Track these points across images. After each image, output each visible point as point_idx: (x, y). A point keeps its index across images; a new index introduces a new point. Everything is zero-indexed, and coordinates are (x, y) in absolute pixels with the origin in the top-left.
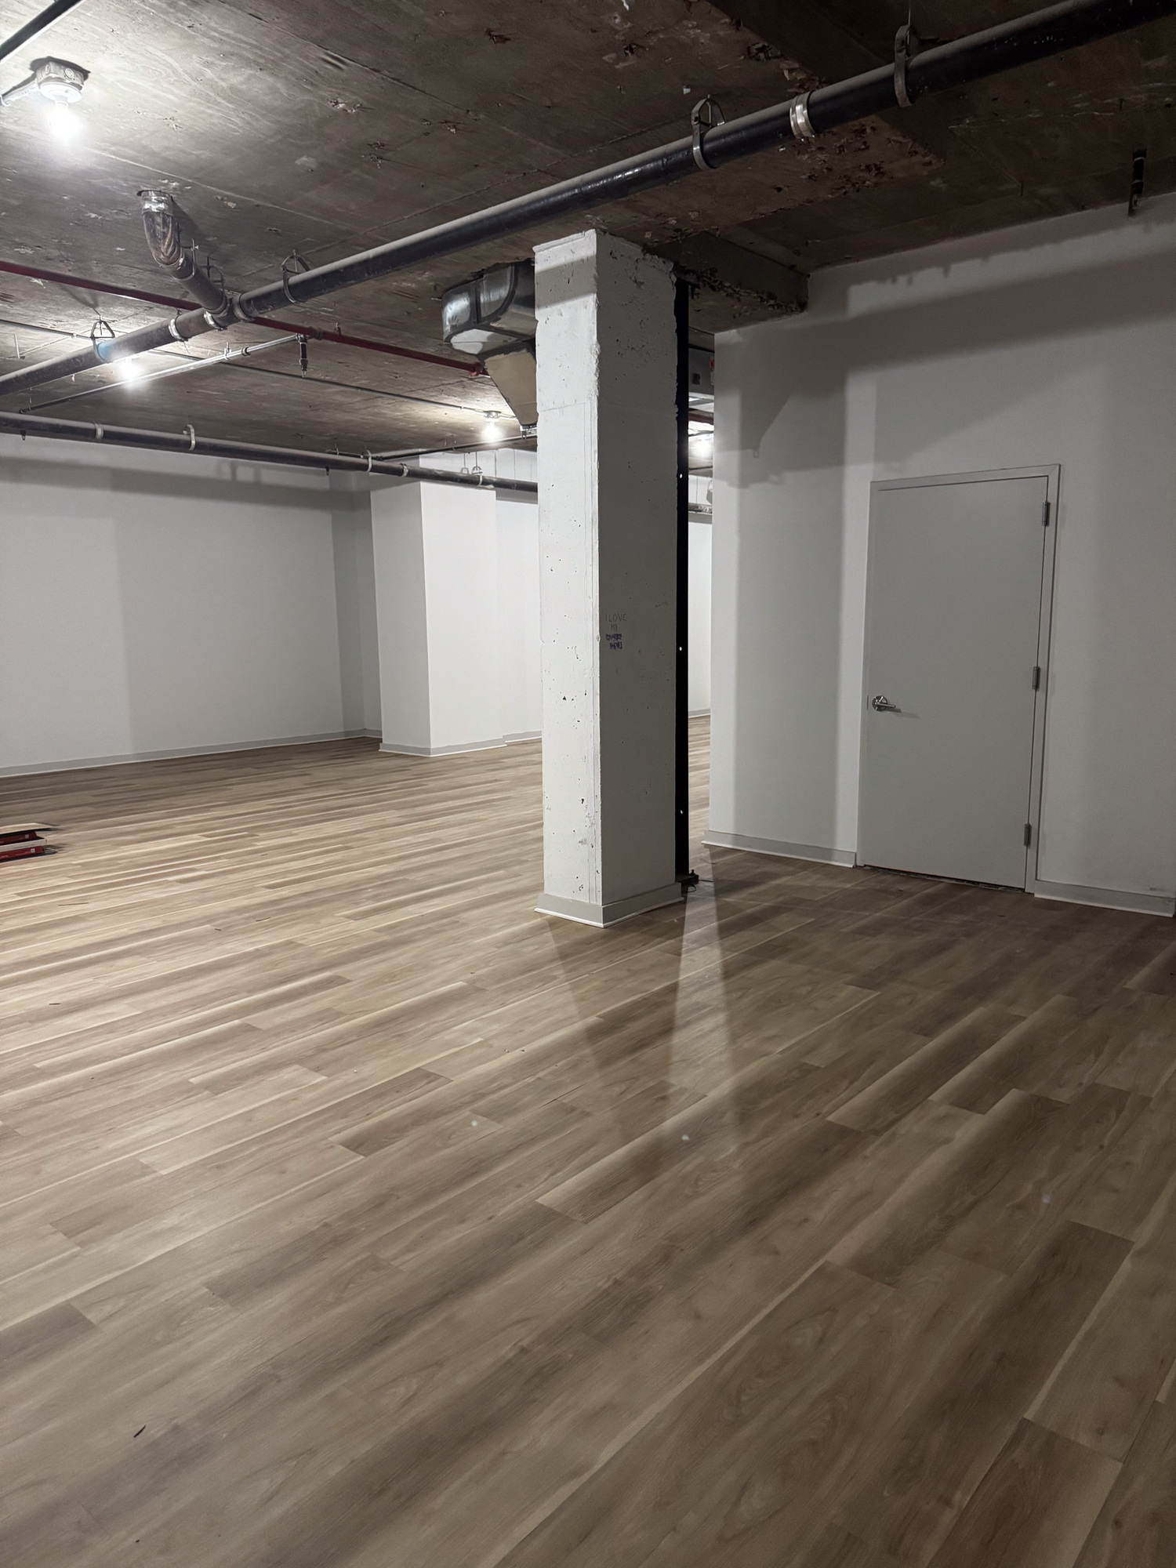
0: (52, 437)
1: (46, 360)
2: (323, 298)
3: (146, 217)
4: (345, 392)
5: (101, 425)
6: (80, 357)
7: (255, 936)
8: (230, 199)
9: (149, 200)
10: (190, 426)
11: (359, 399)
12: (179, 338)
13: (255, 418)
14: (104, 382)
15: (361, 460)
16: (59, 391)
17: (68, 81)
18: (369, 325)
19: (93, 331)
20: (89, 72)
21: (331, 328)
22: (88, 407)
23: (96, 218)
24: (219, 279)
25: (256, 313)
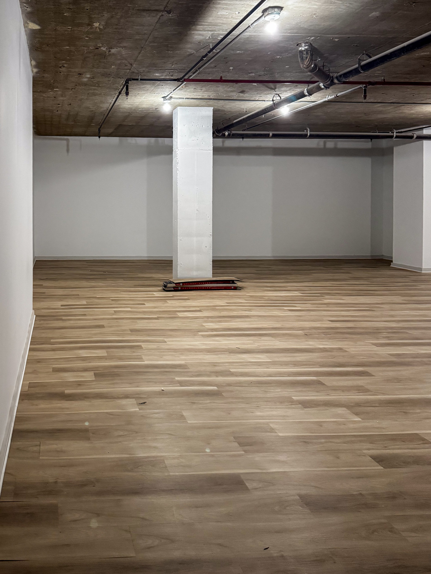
0: (252, 138)
1: (254, 111)
2: (378, 68)
3: (300, 53)
4: (384, 105)
5: (272, 132)
6: (267, 108)
7: (323, 341)
8: (336, 38)
9: (302, 46)
10: (308, 128)
11: (392, 107)
12: (308, 95)
13: (338, 122)
14: (275, 116)
15: (390, 134)
16: (257, 121)
17: (275, 13)
18: (401, 75)
19: (273, 98)
20: (283, 7)
21: (380, 79)
22: (267, 126)
23: (279, 58)
24: (328, 70)
25: (344, 80)
